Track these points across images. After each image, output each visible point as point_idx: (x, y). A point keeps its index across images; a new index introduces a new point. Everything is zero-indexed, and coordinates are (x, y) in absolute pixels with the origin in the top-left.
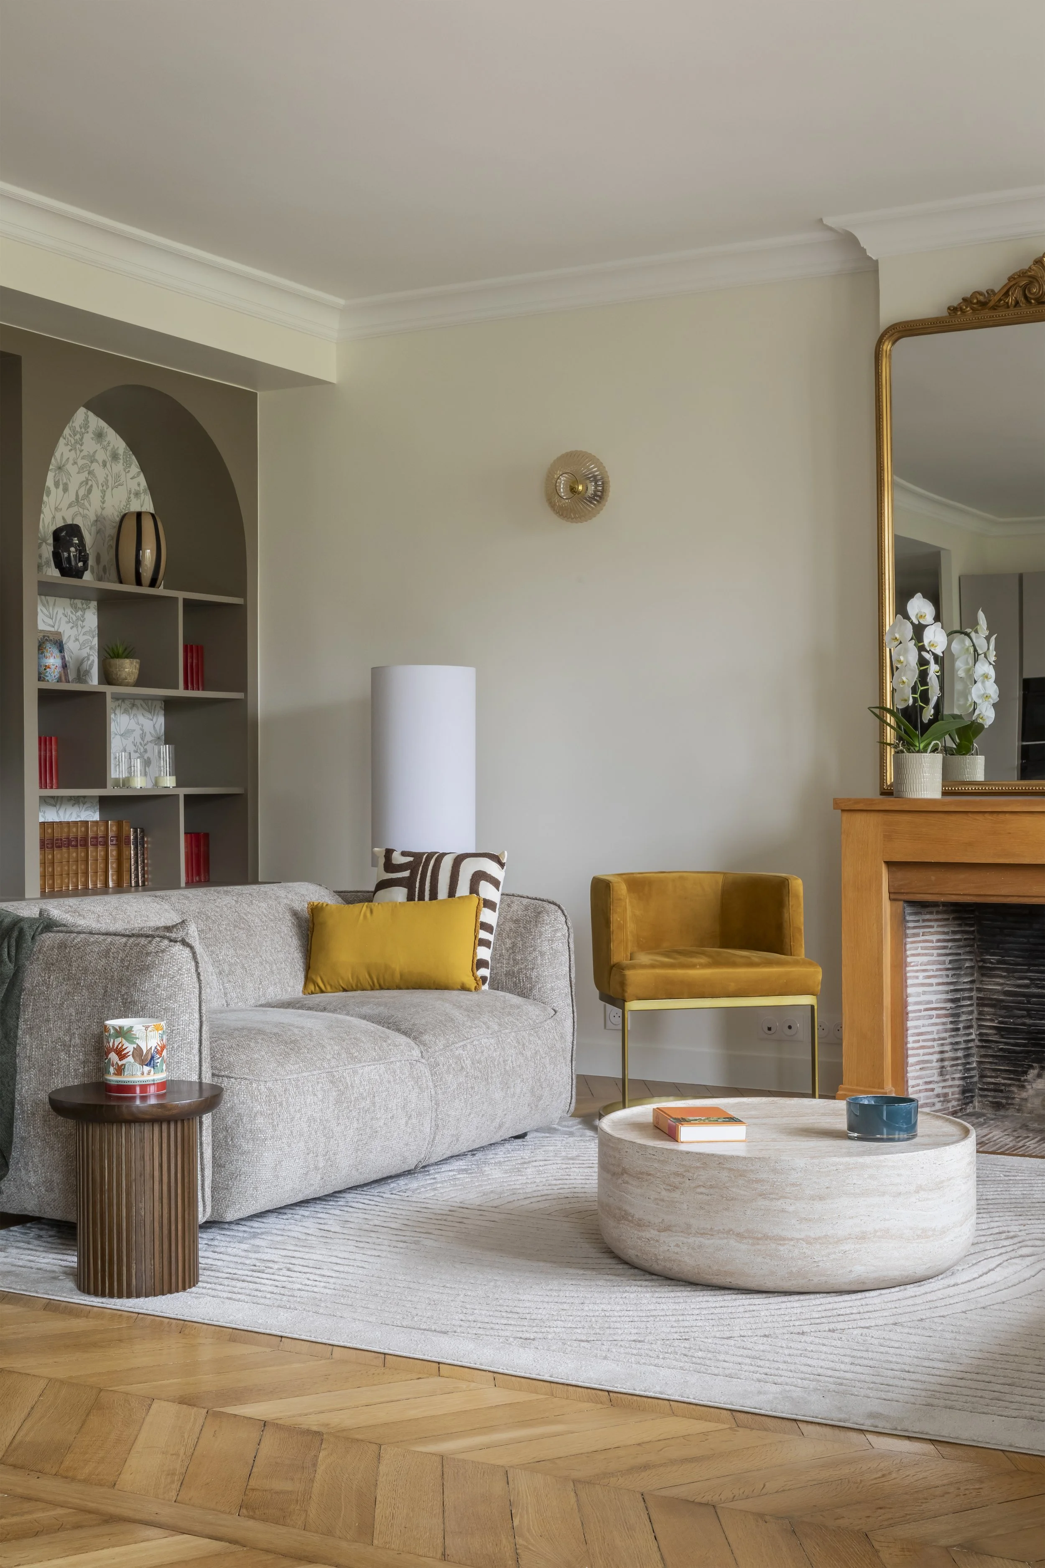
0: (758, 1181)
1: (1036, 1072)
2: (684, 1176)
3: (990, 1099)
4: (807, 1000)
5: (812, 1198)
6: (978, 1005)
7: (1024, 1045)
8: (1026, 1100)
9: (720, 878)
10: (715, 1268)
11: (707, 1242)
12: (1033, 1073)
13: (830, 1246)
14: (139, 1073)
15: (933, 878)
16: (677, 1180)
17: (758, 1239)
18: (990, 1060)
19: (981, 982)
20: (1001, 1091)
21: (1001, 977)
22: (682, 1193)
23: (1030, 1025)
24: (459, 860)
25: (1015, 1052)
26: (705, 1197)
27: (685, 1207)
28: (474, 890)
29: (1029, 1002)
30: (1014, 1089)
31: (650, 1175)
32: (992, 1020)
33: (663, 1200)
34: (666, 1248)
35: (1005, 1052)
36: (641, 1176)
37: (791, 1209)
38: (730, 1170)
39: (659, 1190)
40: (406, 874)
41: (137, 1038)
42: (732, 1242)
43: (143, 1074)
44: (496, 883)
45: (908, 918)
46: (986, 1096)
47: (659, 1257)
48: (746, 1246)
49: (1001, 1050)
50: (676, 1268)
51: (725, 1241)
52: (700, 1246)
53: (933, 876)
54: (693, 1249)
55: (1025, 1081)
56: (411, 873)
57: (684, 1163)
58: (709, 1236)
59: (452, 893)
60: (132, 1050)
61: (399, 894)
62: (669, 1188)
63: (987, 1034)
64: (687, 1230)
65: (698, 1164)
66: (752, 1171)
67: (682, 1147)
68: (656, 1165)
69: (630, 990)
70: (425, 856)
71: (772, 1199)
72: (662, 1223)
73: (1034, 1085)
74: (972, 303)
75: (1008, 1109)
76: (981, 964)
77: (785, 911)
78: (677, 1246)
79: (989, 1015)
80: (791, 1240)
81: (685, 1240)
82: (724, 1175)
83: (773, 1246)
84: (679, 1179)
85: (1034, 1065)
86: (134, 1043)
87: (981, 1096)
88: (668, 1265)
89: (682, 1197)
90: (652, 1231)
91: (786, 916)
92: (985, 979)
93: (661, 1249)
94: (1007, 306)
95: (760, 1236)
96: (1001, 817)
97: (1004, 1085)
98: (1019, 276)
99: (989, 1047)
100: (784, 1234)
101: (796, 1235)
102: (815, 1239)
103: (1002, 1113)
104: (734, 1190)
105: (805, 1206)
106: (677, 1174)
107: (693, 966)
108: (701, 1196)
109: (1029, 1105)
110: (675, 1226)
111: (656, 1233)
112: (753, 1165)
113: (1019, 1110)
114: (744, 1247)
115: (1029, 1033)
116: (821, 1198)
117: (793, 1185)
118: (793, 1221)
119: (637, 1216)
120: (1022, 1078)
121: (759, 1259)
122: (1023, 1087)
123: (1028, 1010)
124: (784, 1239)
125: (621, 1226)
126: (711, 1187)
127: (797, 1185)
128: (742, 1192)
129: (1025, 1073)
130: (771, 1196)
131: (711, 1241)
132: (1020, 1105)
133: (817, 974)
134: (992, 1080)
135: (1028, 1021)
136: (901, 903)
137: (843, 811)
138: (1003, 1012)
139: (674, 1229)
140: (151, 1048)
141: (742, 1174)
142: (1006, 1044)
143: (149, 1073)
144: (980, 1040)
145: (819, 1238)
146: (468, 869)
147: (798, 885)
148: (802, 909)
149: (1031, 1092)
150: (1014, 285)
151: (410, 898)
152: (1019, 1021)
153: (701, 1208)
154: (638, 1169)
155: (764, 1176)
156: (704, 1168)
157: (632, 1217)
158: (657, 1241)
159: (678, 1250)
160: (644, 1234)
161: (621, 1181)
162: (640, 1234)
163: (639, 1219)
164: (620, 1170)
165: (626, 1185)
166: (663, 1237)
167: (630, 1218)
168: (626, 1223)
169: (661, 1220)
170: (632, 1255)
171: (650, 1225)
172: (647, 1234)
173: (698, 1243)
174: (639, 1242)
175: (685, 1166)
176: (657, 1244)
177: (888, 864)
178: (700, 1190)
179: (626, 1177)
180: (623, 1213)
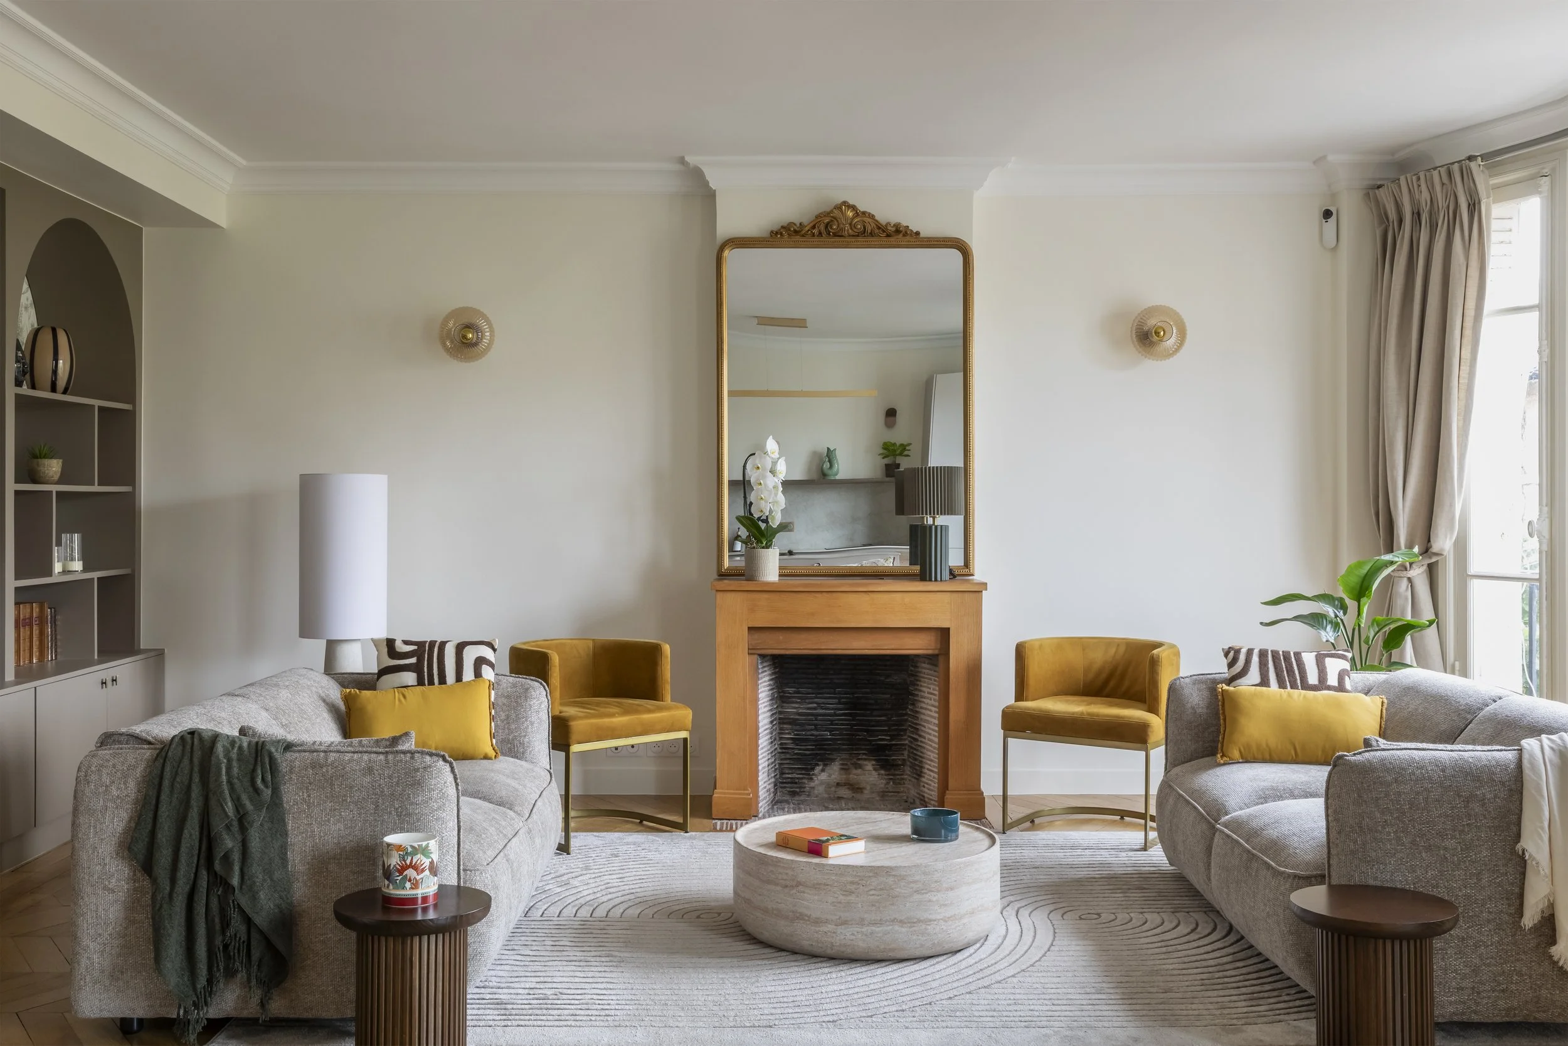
0: (915, 882)
1: (821, 767)
2: (859, 884)
3: (788, 789)
4: (683, 734)
5: (947, 889)
6: (780, 723)
7: (812, 750)
8: (813, 788)
9: (591, 644)
10: (882, 947)
11: (877, 929)
12: (818, 769)
13: (957, 921)
15: (781, 638)
16: (853, 887)
17: (914, 923)
18: (788, 762)
19: (782, 707)
20: (796, 783)
21: (797, 703)
22: (858, 897)
23: (817, 736)
24: (460, 648)
25: (805, 755)
26: (876, 897)
27: (860, 906)
28: (478, 674)
29: (816, 720)
30: (806, 781)
31: (828, 885)
32: (789, 734)
34: (842, 937)
35: (798, 755)
36: (818, 886)
37: (934, 899)
38: (894, 876)
39: (836, 895)
40: (413, 660)
42: (897, 928)
44: (492, 665)
45: (760, 667)
46: (785, 787)
47: (834, 944)
48: (906, 929)
49: (796, 754)
50: (849, 951)
51: (891, 927)
52: (872, 933)
53: (781, 636)
54: (866, 935)
55: (813, 775)
56: (418, 660)
57: (859, 874)
58: (878, 925)
59: (459, 678)
61: (410, 678)
62: (845, 893)
63: (785, 744)
64: (861, 922)
65: (871, 874)
66: (909, 875)
67: (831, 862)
68: (834, 878)
69: (574, 737)
70: (427, 645)
71: (923, 894)
72: (839, 919)
73: (819, 778)
74: (790, 230)
75: (801, 795)
76: (782, 694)
77: (659, 668)
78: (853, 934)
79: (788, 730)
80: (935, 920)
81: (859, 930)
82: (890, 880)
83: (924, 926)
85: (819, 763)
87: (781, 787)
88: (843, 949)
89: (857, 899)
90: (829, 926)
91: (659, 672)
92: (785, 705)
93: (838, 938)
94: (813, 235)
95: (915, 920)
96: (834, 594)
97: (797, 778)
98: (825, 216)
99: (788, 753)
100: (931, 917)
101: (938, 917)
102: (949, 918)
103: (797, 798)
104: (898, 890)
105: (942, 896)
106: (852, 883)
107: (612, 715)
108: (872, 897)
109: (816, 792)
111: (833, 927)
112: (911, 871)
113: (809, 796)
114: (904, 930)
115: (816, 741)
116: (952, 889)
117: (936, 882)
118: (936, 907)
119: (814, 916)
120: (811, 773)
121: (915, 937)
122: (812, 779)
123: (815, 725)
124: (930, 921)
125: (795, 924)
126: (881, 889)
127: (938, 882)
128: (903, 891)
129: (813, 769)
130: (922, 891)
131: (880, 929)
132: (809, 792)
133: (686, 714)
134: (790, 776)
135: (815, 733)
136: (756, 656)
137: (717, 591)
138: (798, 727)
139: (850, 923)
141: (903, 878)
142: (800, 749)
144: (781, 748)
145: (951, 917)
146: (470, 655)
147: (667, 649)
148: (669, 667)
149: (817, 782)
150: (820, 221)
151: (420, 682)
152: (809, 733)
153: (873, 905)
154: (815, 882)
155: (917, 878)
156: (875, 877)
157: (809, 917)
158: (834, 933)
159: (853, 937)
160: (821, 929)
161: (794, 891)
162: (817, 929)
163: (816, 918)
164: (794, 883)
165: (802, 894)
166: (840, 929)
167: (807, 918)
168: (801, 922)
169: (838, 917)
170: (806, 944)
171: (827, 921)
172: (824, 929)
173: (869, 931)
174: (816, 935)
175: (859, 876)
176: (834, 935)
177: (749, 629)
178: (872, 892)
179: (801, 888)
180: (798, 915)
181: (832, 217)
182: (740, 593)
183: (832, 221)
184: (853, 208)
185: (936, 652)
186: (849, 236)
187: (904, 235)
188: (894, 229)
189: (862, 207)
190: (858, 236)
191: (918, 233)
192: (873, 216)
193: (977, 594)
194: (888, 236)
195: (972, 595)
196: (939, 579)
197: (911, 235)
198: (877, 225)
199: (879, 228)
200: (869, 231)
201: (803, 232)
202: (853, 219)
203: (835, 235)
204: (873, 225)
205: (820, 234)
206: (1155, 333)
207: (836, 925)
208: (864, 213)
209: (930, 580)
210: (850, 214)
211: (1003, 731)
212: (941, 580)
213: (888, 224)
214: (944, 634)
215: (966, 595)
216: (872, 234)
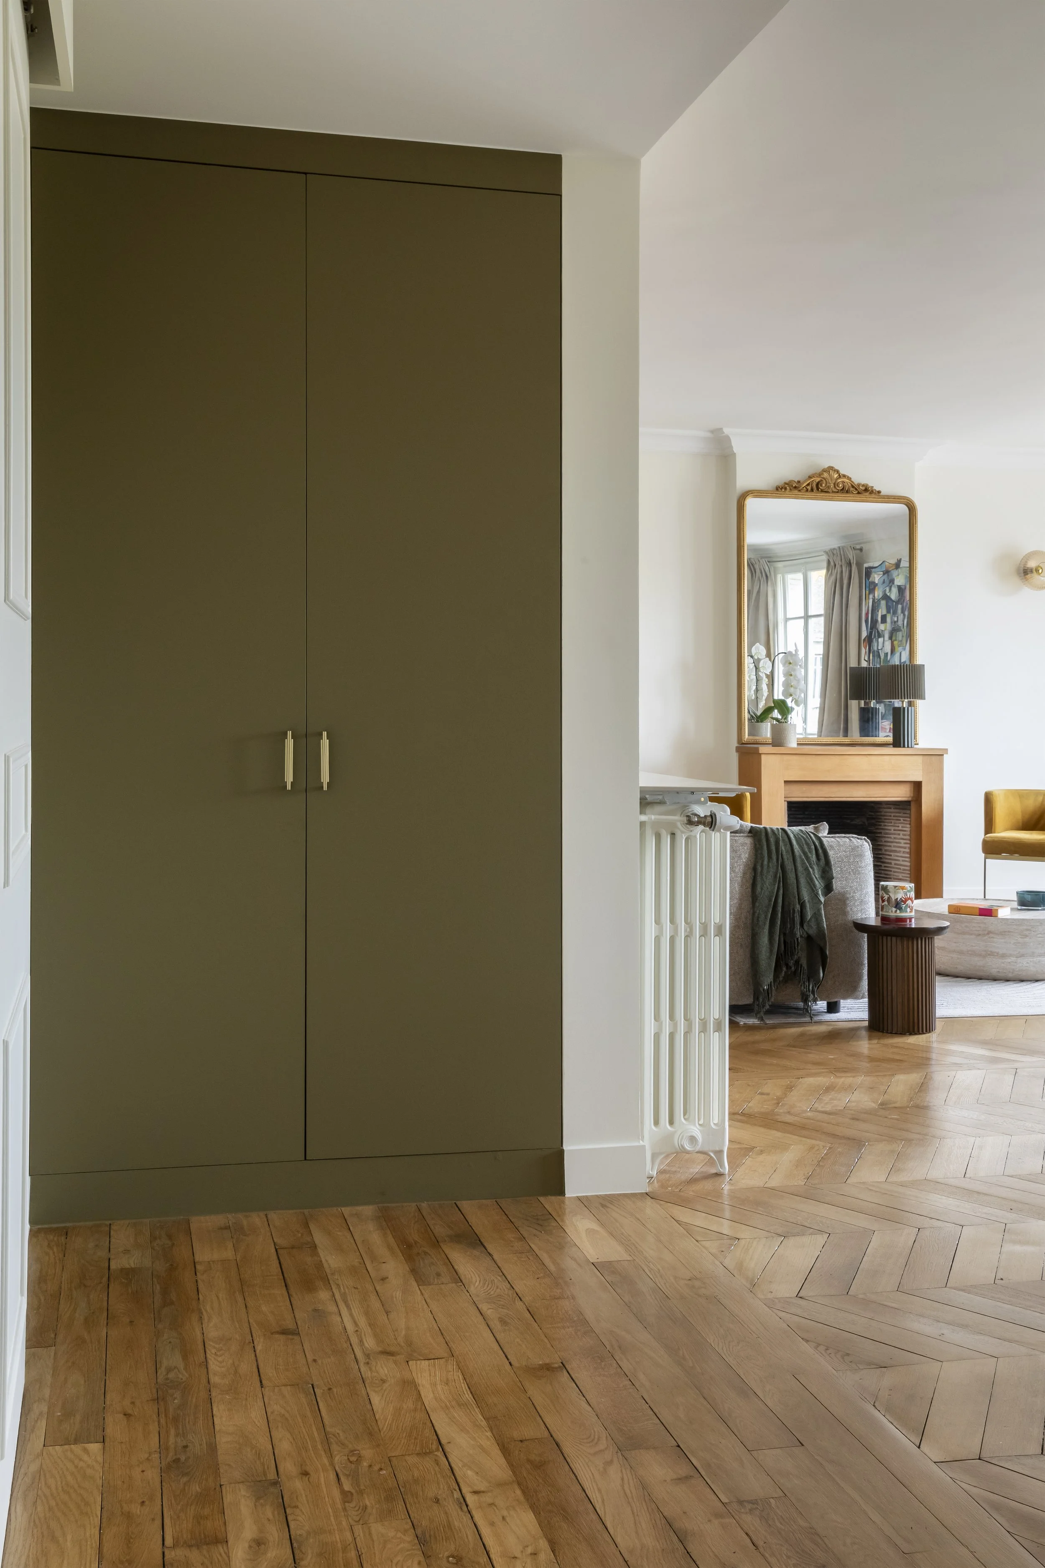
14: (890, 911)
15: (804, 789)
16: (1027, 933)
22: (1030, 938)
31: (1011, 932)
33: (1019, 943)
34: (1021, 965)
41: (889, 892)
43: (892, 912)
52: (1039, 962)
60: (887, 898)
64: (1033, 955)
65: (1038, 924)
68: (1015, 927)
74: (790, 485)
78: (1027, 963)
81: (1032, 960)
84: (1028, 932)
86: (888, 894)
90: (1012, 958)
93: (1018, 966)
94: (807, 490)
98: (817, 477)
106: (1027, 930)
108: (1039, 939)
110: (1026, 954)
111: (1015, 958)
119: (1001, 952)
137: (762, 753)
139: (1026, 955)
140: (897, 899)
143: (896, 912)
150: (812, 480)
157: (998, 953)
158: (1016, 962)
159: (1028, 965)
160: (1006, 961)
161: (986, 937)
162: (1003, 961)
163: (1003, 954)
164: (986, 932)
165: (991, 939)
166: (1019, 960)
167: (996, 954)
168: (992, 957)
169: (1017, 952)
170: (994, 972)
171: (1011, 955)
172: (1009, 960)
173: (1038, 960)
174: (1003, 965)
175: (1031, 925)
176: (1015, 964)
177: (786, 782)
178: (1038, 936)
179: (991, 935)
180: (989, 953)
181: (822, 478)
182: (778, 755)
183: (822, 480)
184: (838, 472)
185: (910, 799)
186: (833, 492)
187: (870, 493)
188: (863, 488)
189: (842, 472)
190: (837, 492)
191: (879, 492)
192: (850, 478)
193: (940, 757)
194: (859, 493)
195: (938, 757)
196: (910, 746)
197: (875, 494)
198: (851, 484)
199: (853, 487)
200: (846, 489)
201: (801, 488)
202: (837, 479)
203: (822, 491)
204: (850, 485)
205: (812, 490)
206: (1036, 570)
207: (1016, 957)
208: (844, 476)
209: (904, 746)
210: (836, 476)
211: (984, 855)
212: (908, 747)
213: (859, 485)
214: (917, 786)
215: (933, 757)
216: (847, 492)
